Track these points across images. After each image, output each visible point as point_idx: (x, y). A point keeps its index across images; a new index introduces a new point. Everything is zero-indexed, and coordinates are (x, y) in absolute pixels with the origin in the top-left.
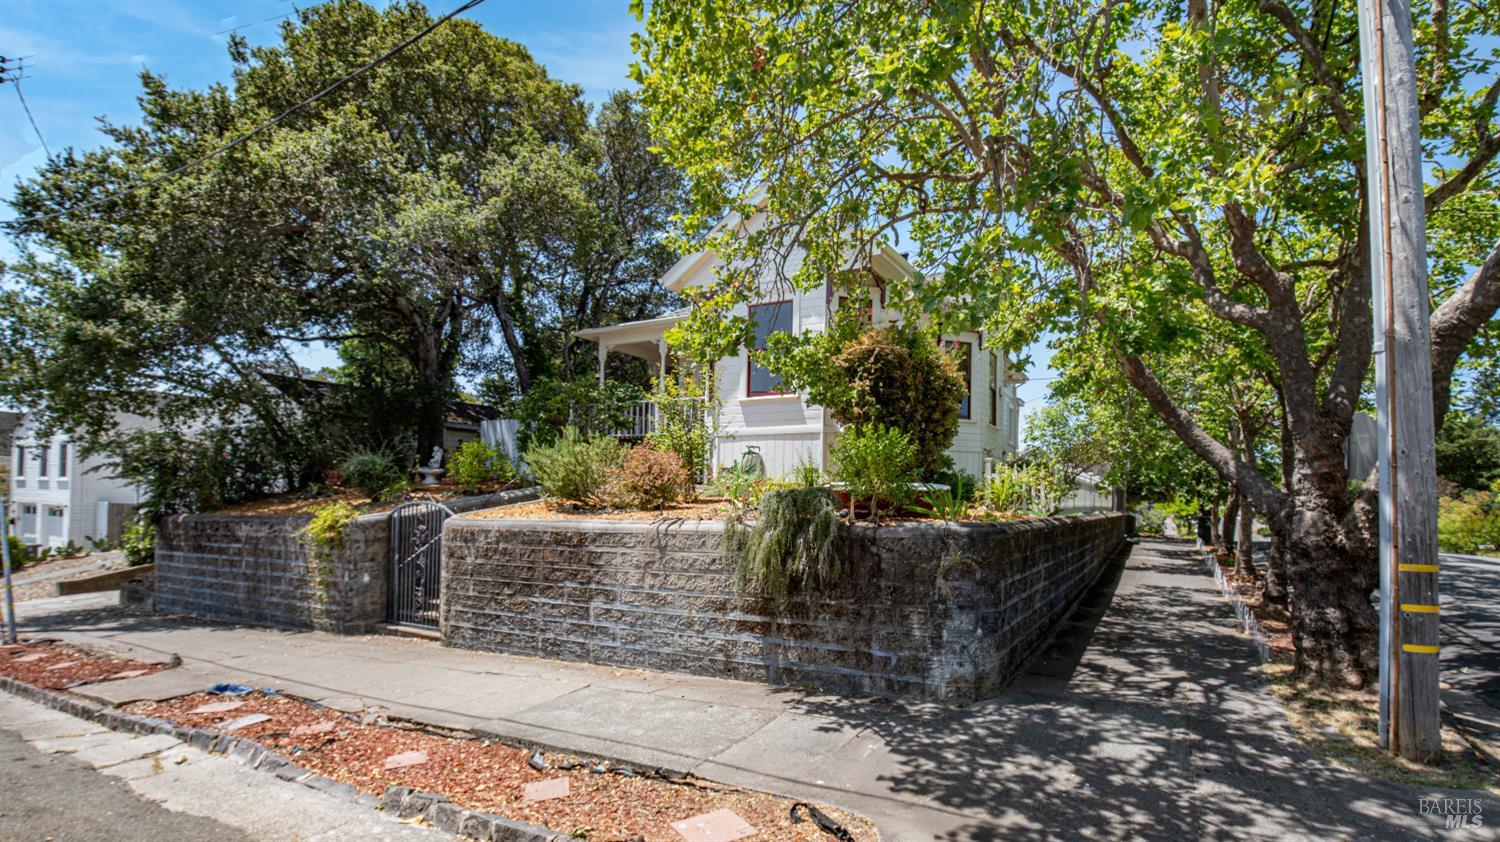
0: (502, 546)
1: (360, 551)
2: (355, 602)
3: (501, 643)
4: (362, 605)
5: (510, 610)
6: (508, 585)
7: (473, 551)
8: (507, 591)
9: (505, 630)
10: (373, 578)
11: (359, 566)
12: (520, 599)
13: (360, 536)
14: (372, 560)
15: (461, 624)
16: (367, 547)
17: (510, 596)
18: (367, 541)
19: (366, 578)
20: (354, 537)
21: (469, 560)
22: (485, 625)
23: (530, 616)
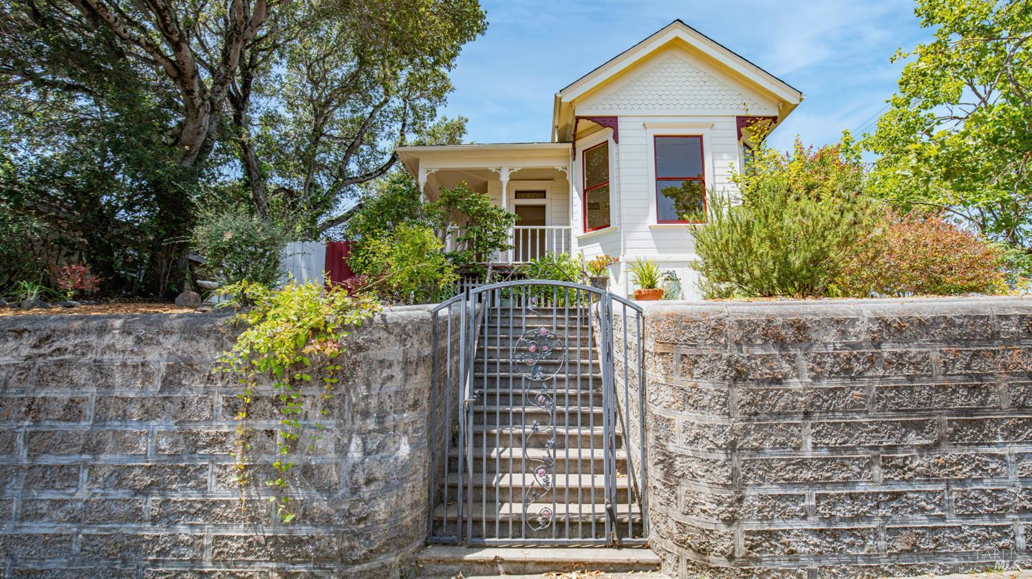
0: (887, 349)
1: (392, 387)
2: (381, 509)
3: (914, 550)
4: (395, 513)
5: (928, 478)
6: (919, 427)
7: (804, 364)
8: (913, 439)
9: (920, 521)
10: (414, 446)
11: (389, 422)
12: (953, 453)
13: (393, 351)
14: (415, 405)
15: (779, 525)
16: (407, 376)
17: (924, 449)
18: (406, 363)
19: (404, 450)
20: (375, 353)
21: (795, 384)
22: (857, 518)
23: (988, 485)
